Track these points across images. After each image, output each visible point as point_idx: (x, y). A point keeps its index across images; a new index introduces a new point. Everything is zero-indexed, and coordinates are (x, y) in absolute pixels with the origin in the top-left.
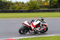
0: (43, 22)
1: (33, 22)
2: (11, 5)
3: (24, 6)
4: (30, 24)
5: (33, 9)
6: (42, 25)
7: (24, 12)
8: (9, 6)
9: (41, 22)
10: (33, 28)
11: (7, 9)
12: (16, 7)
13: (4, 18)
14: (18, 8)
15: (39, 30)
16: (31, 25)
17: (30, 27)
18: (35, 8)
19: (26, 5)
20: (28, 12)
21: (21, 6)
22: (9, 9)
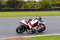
0: (41, 21)
1: (31, 21)
2: (23, 4)
3: (36, 5)
4: (27, 23)
5: (45, 7)
6: (40, 24)
7: (36, 11)
8: (21, 4)
9: (39, 21)
10: (30, 27)
11: (19, 7)
12: (28, 6)
13: (16, 16)
14: (30, 6)
15: (36, 29)
16: (29, 24)
17: (28, 26)
18: (47, 6)
19: (38, 4)
20: (40, 11)
21: (33, 4)
22: (21, 7)
